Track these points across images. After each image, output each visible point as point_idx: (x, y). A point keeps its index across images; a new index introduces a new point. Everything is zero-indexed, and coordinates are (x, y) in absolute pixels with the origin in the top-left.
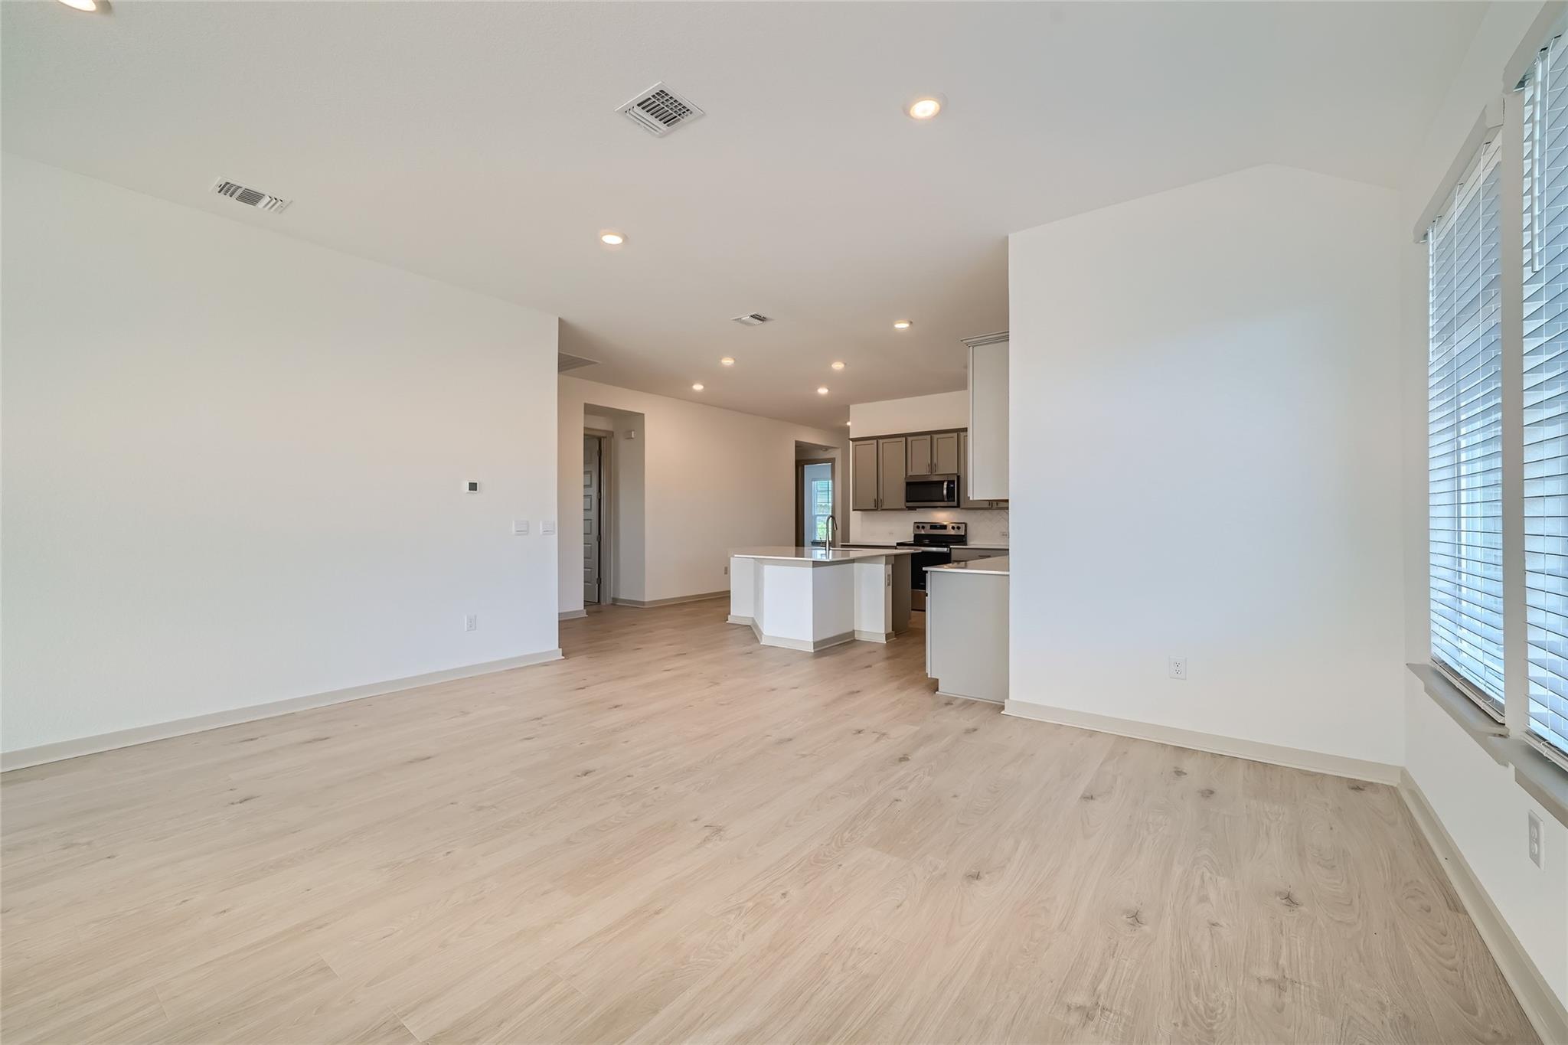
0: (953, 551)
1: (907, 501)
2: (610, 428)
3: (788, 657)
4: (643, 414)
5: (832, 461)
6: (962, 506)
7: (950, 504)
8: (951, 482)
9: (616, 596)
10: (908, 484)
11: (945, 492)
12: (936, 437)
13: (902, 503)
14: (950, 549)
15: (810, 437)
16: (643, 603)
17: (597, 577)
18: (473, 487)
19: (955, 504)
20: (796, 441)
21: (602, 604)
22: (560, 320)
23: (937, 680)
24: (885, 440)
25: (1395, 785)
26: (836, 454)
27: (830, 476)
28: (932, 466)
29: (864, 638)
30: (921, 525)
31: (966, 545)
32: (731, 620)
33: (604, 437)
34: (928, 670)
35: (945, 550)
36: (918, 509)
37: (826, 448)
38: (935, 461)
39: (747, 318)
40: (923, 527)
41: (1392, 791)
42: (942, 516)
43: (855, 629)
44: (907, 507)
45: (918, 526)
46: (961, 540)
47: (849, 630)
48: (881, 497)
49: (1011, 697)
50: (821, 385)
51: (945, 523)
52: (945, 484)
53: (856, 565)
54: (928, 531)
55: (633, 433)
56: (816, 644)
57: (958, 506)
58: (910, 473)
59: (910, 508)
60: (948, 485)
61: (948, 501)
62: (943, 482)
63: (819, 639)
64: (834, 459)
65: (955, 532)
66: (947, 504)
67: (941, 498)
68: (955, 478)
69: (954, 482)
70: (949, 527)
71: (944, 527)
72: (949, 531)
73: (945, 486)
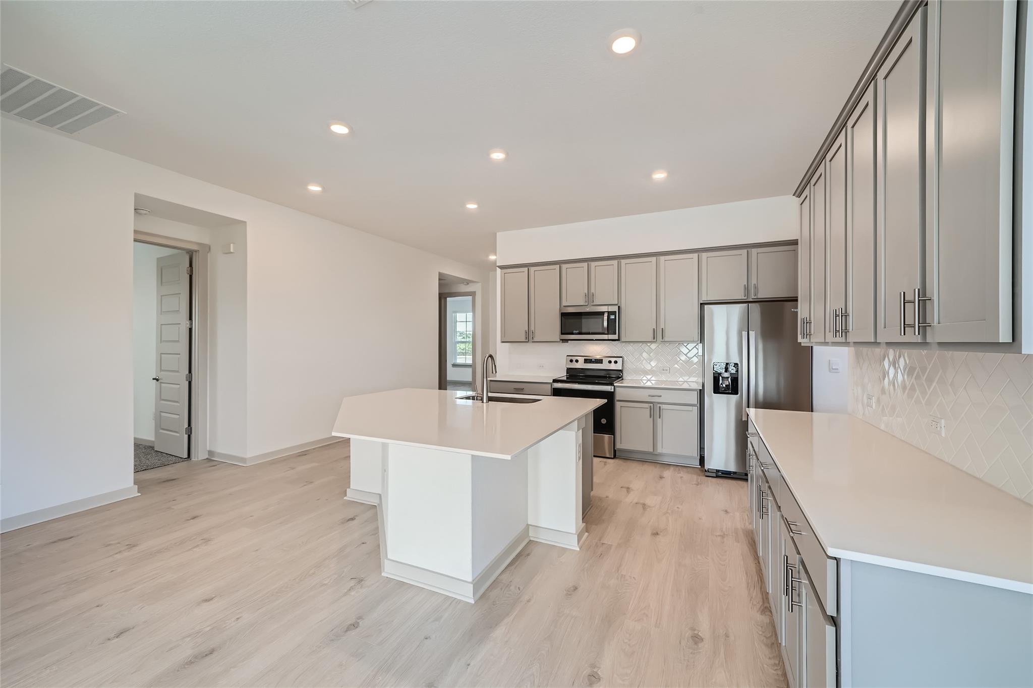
0: (617, 389)
1: (562, 334)
2: (206, 241)
4: (245, 223)
5: (473, 294)
6: (622, 339)
7: (611, 337)
8: (610, 313)
9: (213, 449)
10: (564, 315)
11: (605, 324)
12: (593, 264)
13: (556, 334)
14: (615, 387)
15: (453, 271)
16: (243, 460)
17: (186, 425)
19: (616, 337)
20: (440, 274)
21: (193, 459)
24: (536, 268)
26: (476, 288)
28: (589, 296)
30: (574, 359)
31: (624, 382)
33: (196, 251)
35: (610, 388)
36: (572, 342)
37: (468, 282)
40: (577, 361)
42: (596, 350)
44: (562, 340)
45: (571, 359)
46: (621, 376)
48: (532, 328)
51: (599, 357)
52: (606, 315)
54: (581, 365)
55: (232, 245)
57: (619, 339)
58: (564, 303)
59: (565, 341)
60: (608, 317)
61: (607, 334)
62: (602, 313)
64: (475, 292)
65: (613, 366)
66: (605, 337)
67: (600, 331)
68: (615, 309)
69: (614, 313)
70: (605, 361)
71: (600, 361)
72: (605, 366)
73: (606, 318)
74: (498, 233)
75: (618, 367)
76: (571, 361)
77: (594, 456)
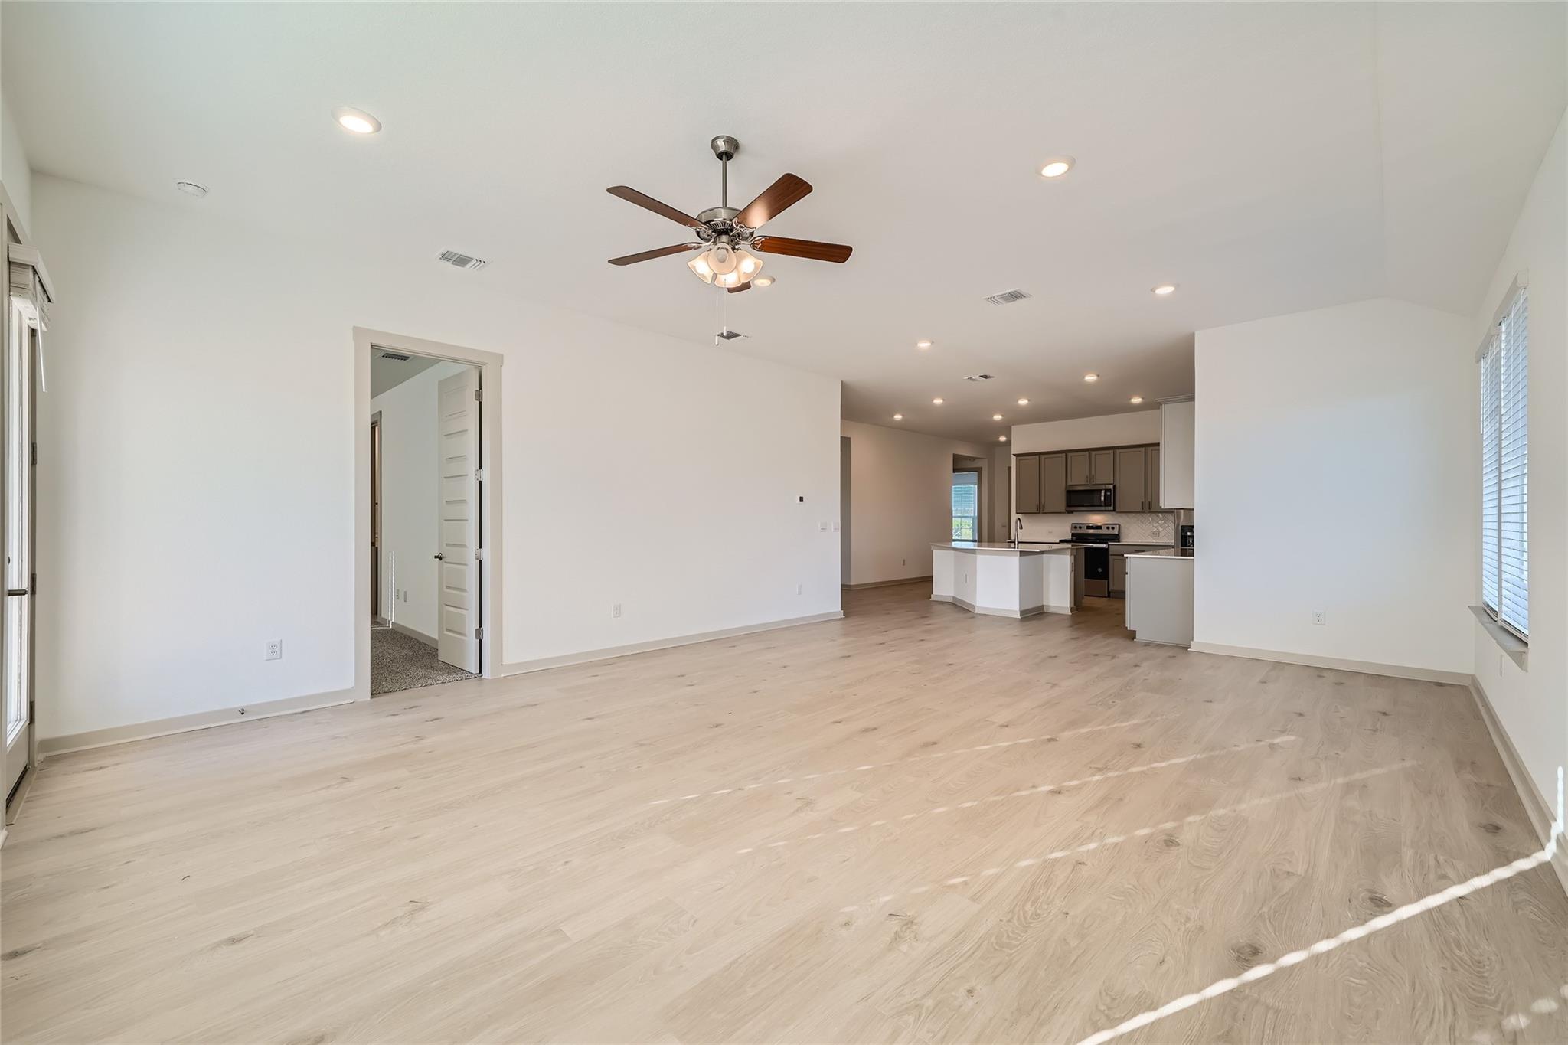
0: (1111, 546)
1: (1067, 506)
3: (998, 620)
4: (850, 438)
5: (979, 470)
6: (1117, 510)
7: (1107, 508)
8: (1107, 491)
10: (1068, 492)
11: (1103, 498)
12: (1093, 453)
13: (1062, 506)
14: (1109, 545)
15: (964, 451)
18: (801, 499)
19: (1112, 508)
20: (956, 454)
22: (842, 382)
23: (1135, 631)
24: (1046, 456)
25: (1466, 685)
26: (983, 464)
27: (976, 480)
28: (1090, 477)
29: (1051, 611)
30: (1078, 525)
31: (1119, 542)
32: (933, 598)
34: (1128, 625)
35: (1104, 546)
36: (1075, 513)
37: (973, 459)
38: (1093, 473)
39: (977, 377)
40: (1080, 528)
41: (1464, 688)
42: (1097, 519)
43: (1044, 604)
44: (1066, 511)
45: (1075, 526)
46: (1116, 537)
47: (1040, 605)
48: (1042, 502)
49: (1195, 639)
50: (996, 413)
51: (1099, 524)
52: (1103, 492)
53: (1044, 555)
54: (1084, 531)
56: (1022, 613)
57: (1114, 510)
58: (1069, 483)
59: (1069, 512)
60: (1105, 493)
61: (1105, 506)
62: (1100, 491)
63: (1023, 609)
64: (981, 468)
65: (1111, 531)
66: (1103, 508)
67: (1099, 504)
68: (1111, 487)
69: (1110, 490)
70: (1104, 528)
71: (1100, 527)
72: (1104, 531)
73: (1103, 494)
74: (1013, 427)
75: (1116, 532)
76: (1076, 528)
77: (1086, 595)
